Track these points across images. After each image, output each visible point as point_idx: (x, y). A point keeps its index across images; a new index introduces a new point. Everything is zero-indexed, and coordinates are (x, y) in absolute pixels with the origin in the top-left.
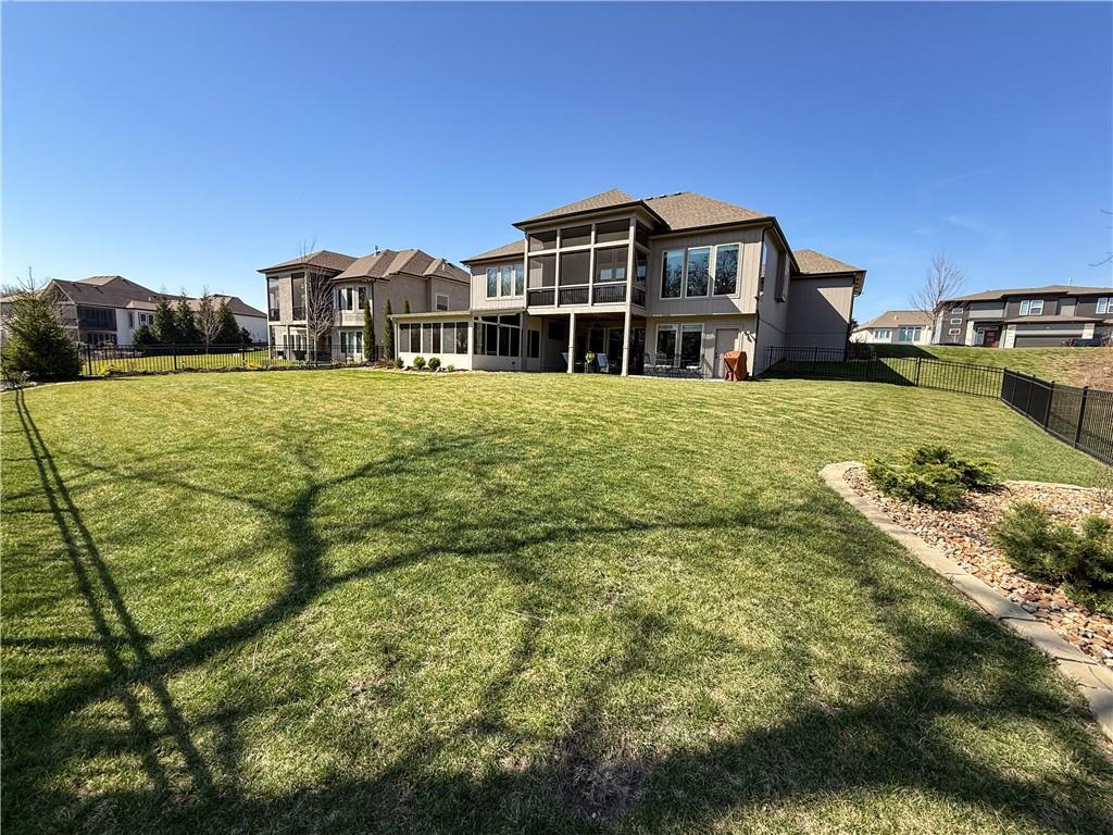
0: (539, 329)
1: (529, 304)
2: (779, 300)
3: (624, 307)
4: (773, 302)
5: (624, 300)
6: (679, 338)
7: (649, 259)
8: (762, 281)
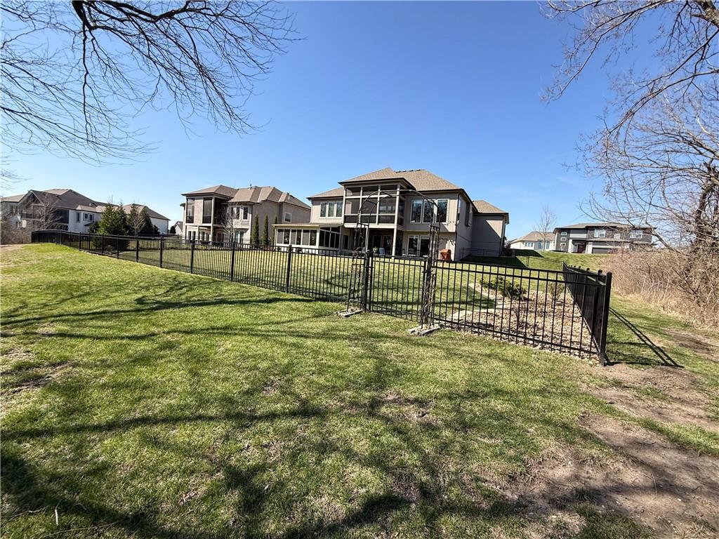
0: (348, 235)
1: (345, 222)
2: (467, 226)
3: (394, 226)
4: (464, 226)
5: (394, 223)
6: (419, 241)
7: (406, 203)
8: (458, 215)
